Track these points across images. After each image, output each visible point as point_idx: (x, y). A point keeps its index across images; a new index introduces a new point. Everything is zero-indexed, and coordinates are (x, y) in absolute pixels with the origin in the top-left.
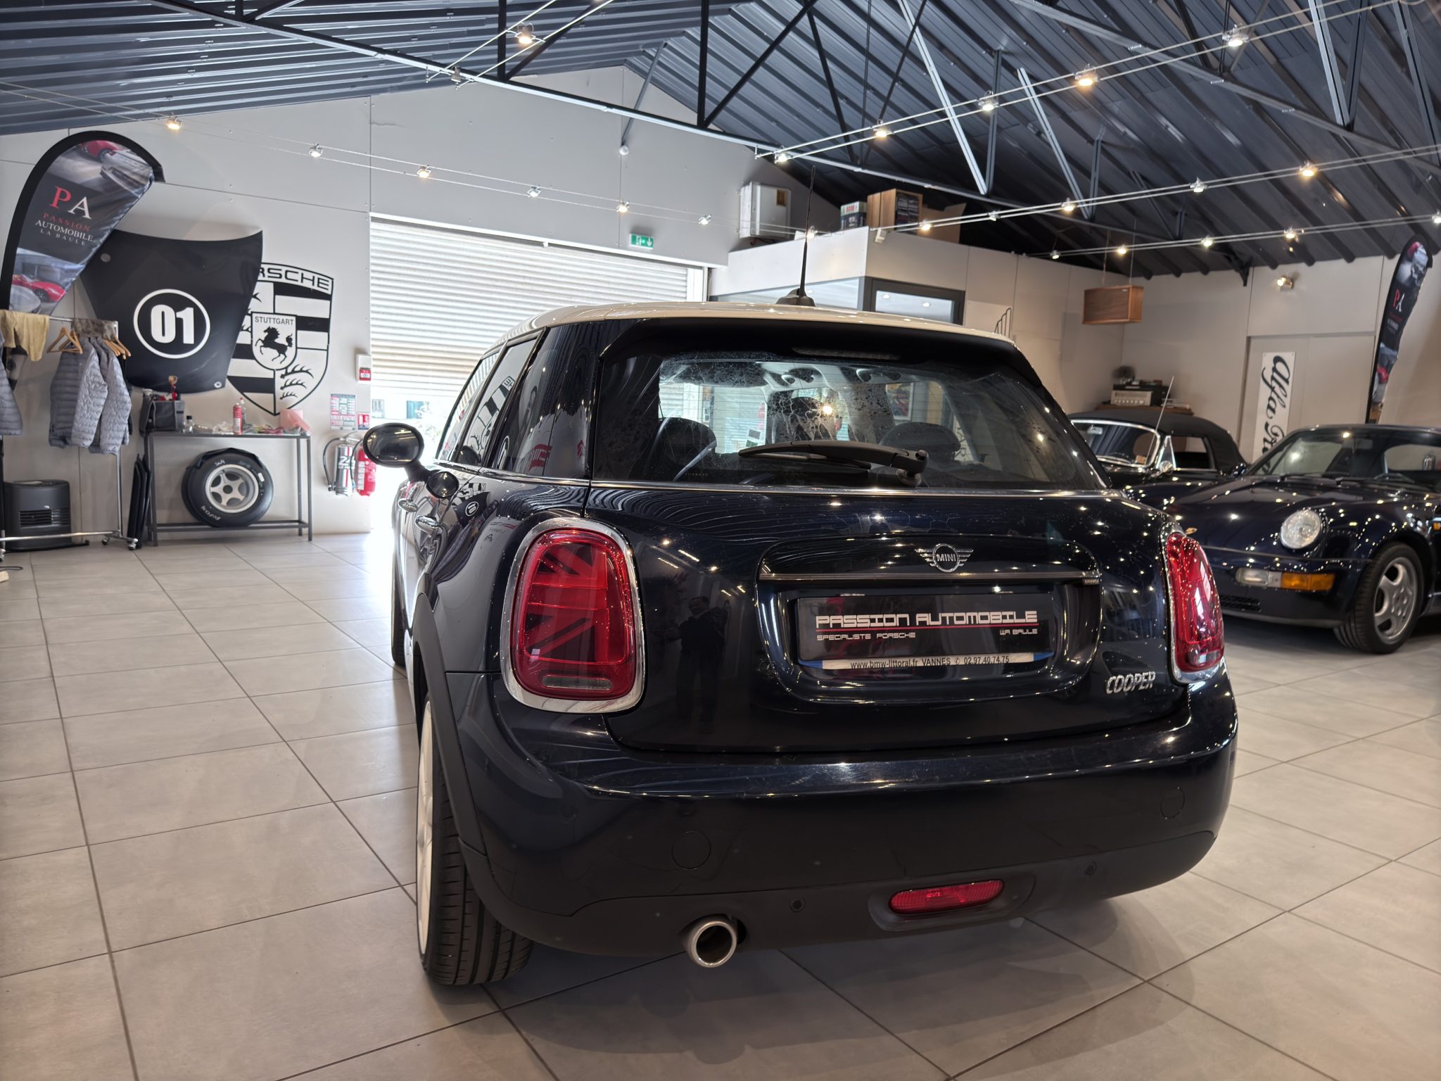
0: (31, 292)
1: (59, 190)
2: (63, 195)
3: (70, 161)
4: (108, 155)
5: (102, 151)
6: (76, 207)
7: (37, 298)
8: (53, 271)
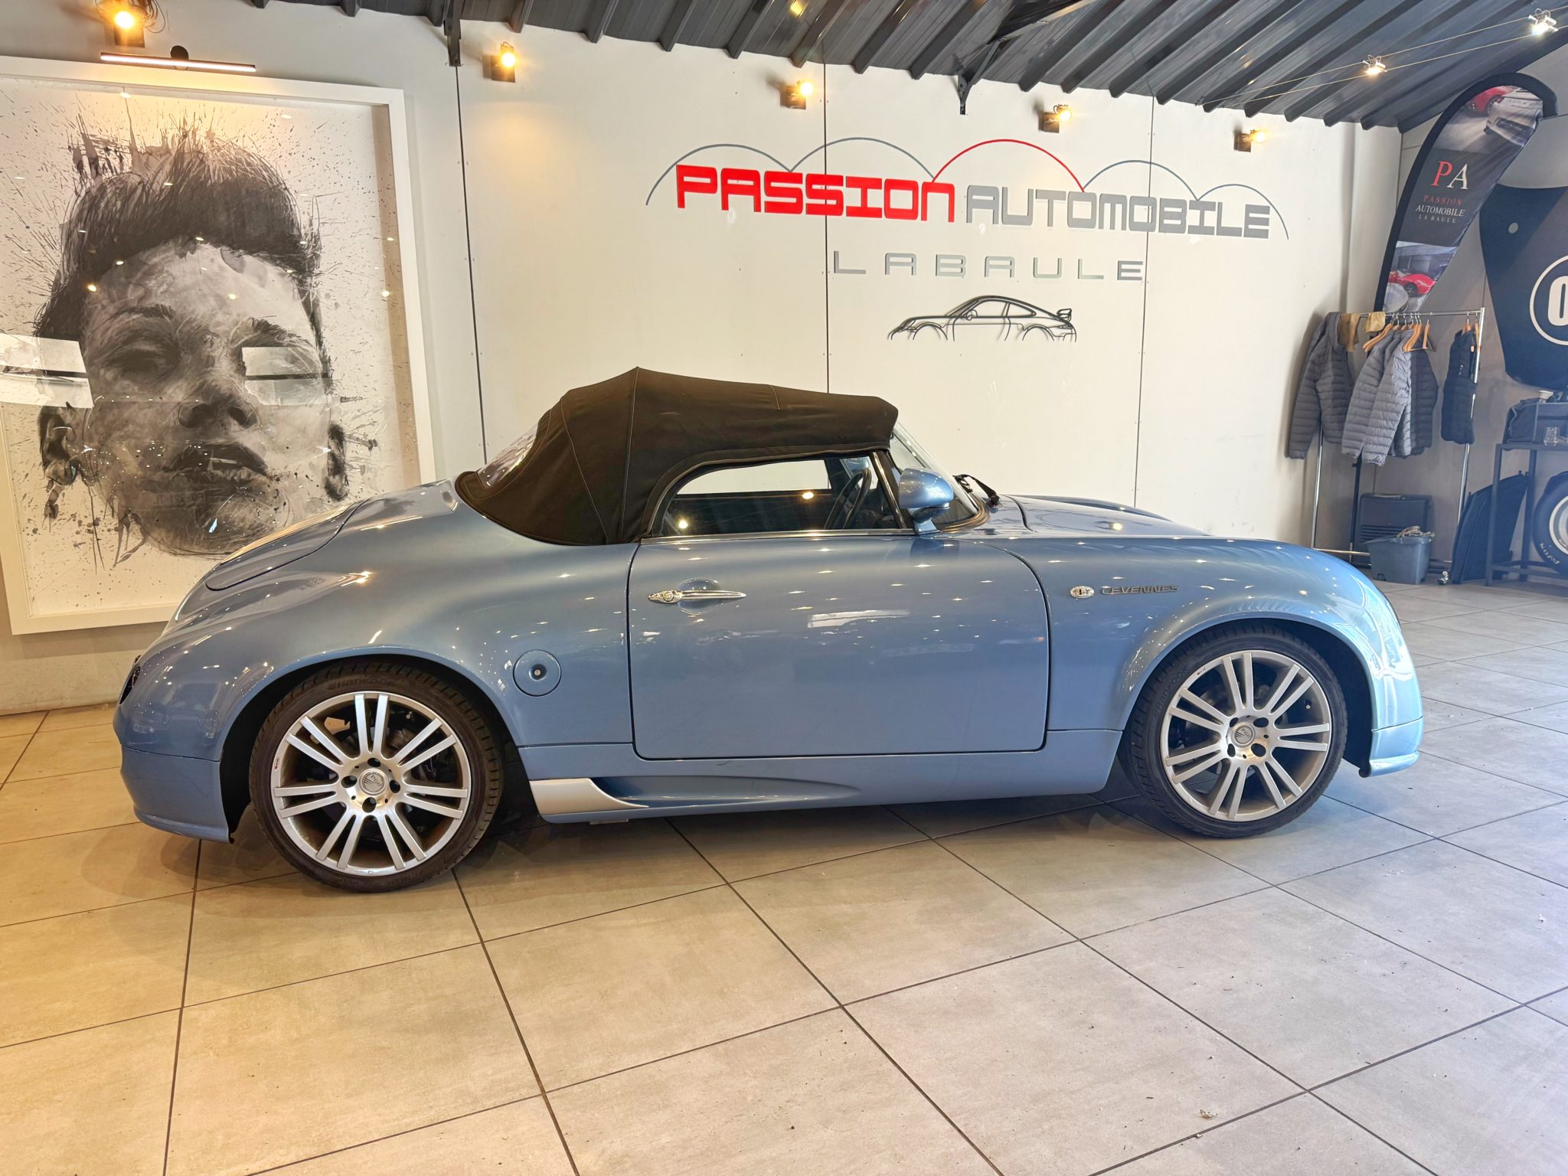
0: (1401, 288)
1: (1442, 163)
2: (1446, 168)
3: (1456, 126)
4: (1496, 103)
5: (1490, 100)
6: (1455, 179)
7: (1406, 293)
8: (1423, 261)
